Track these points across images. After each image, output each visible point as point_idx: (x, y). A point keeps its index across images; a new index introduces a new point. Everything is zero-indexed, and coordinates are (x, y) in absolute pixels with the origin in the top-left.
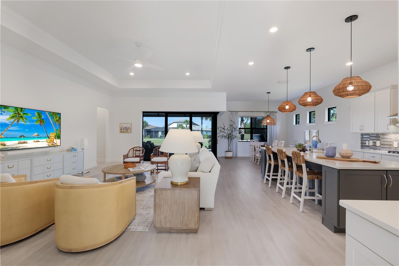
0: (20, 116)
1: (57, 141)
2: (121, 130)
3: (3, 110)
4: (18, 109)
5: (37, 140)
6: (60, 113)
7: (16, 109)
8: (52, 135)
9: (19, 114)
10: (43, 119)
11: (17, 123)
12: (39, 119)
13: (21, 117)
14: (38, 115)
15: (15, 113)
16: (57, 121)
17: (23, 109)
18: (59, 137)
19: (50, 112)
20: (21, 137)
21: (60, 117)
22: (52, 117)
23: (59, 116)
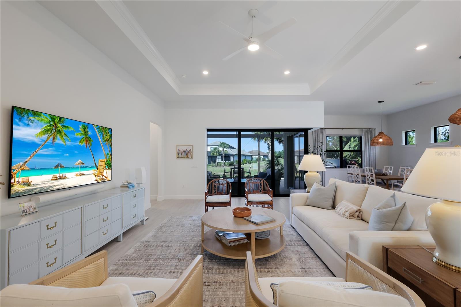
0: (58, 131)
1: (107, 173)
2: (178, 154)
3: (32, 118)
4: (54, 119)
5: (81, 172)
6: (111, 129)
7: (52, 118)
8: (101, 163)
9: (56, 127)
10: (89, 137)
11: (51, 142)
12: (84, 136)
13: (60, 132)
14: (83, 130)
15: (50, 125)
16: (108, 141)
17: (62, 120)
18: (109, 166)
19: (99, 127)
20: (57, 167)
21: (111, 134)
22: (102, 135)
23: (109, 133)
